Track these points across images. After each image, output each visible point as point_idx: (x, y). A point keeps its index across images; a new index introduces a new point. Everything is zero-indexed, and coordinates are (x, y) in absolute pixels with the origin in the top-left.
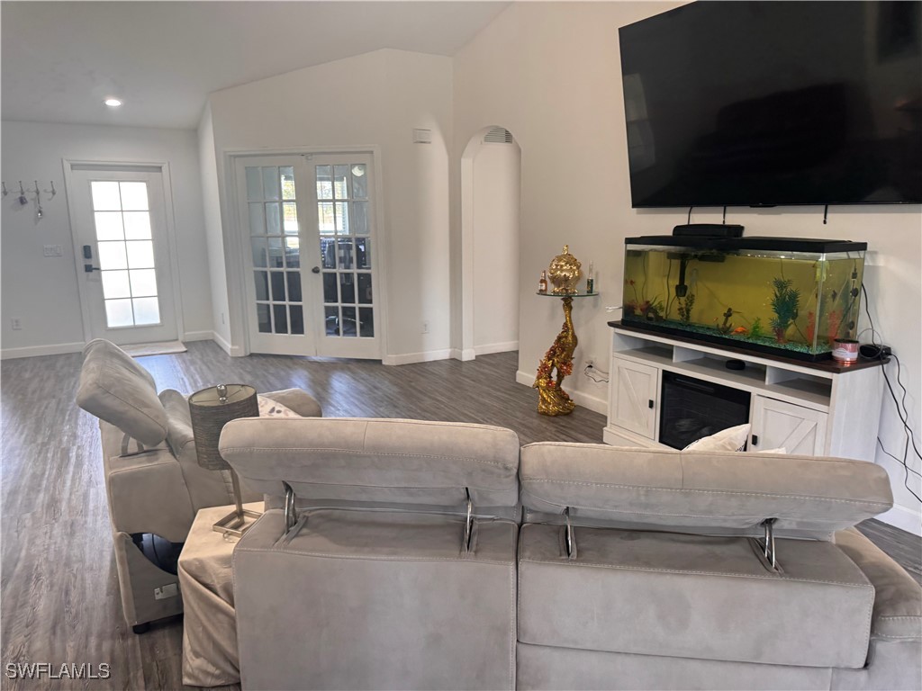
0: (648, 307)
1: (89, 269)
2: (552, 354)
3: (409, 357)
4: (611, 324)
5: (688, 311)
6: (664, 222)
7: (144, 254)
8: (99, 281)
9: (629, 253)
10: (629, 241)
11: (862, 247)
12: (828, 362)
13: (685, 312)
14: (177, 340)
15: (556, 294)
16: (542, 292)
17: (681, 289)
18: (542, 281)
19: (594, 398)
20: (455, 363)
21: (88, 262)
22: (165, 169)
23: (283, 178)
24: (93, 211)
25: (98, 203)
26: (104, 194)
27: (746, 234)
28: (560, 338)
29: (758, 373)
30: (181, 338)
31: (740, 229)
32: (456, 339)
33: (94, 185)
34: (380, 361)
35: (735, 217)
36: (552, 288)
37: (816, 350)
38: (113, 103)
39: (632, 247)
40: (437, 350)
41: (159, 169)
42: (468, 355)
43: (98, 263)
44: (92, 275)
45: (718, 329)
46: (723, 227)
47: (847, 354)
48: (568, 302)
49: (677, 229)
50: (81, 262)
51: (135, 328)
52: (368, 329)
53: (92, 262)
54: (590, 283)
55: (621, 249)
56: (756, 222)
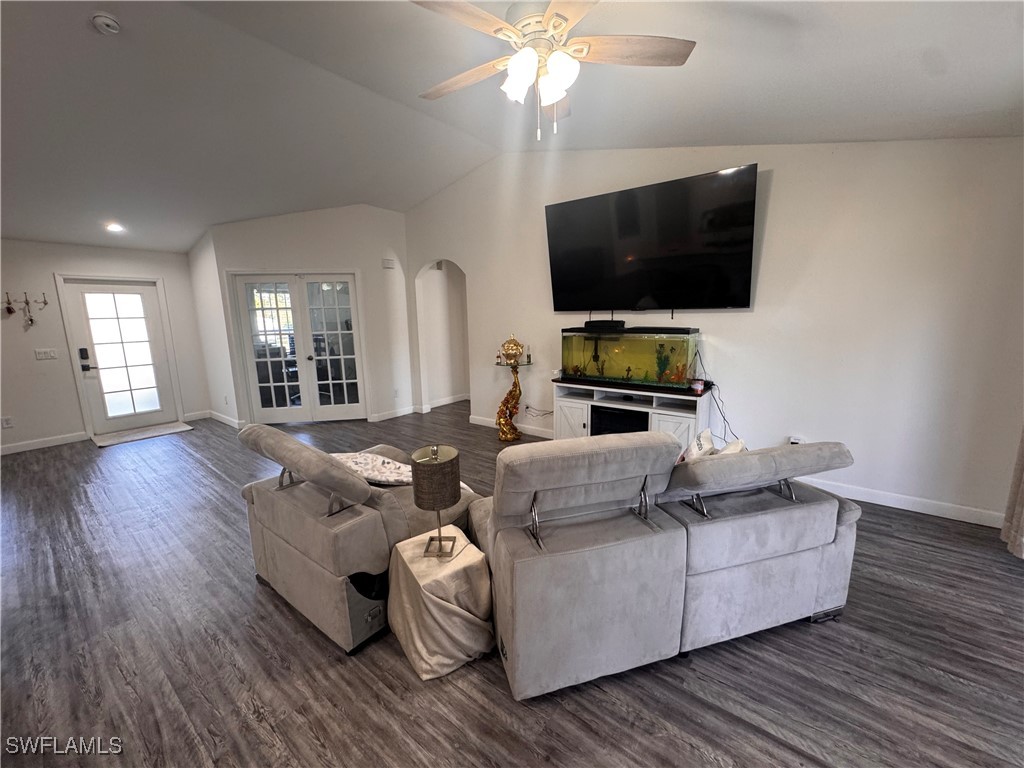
0: (576, 369)
1: (85, 368)
2: (506, 402)
3: (386, 415)
4: (553, 381)
5: (602, 369)
6: (578, 319)
7: (142, 353)
8: (97, 378)
9: (564, 338)
10: (564, 331)
11: (697, 331)
12: (691, 391)
13: (601, 370)
14: (177, 421)
15: (507, 364)
16: (498, 364)
17: (596, 358)
18: (498, 357)
19: (530, 427)
20: (417, 416)
21: (85, 362)
22: (159, 284)
23: (255, 291)
24: (88, 319)
25: (92, 311)
26: (98, 304)
27: (627, 326)
28: (511, 392)
29: (648, 401)
30: (181, 419)
31: (622, 323)
32: (417, 398)
33: (87, 296)
34: (366, 420)
35: (618, 316)
36: (504, 360)
37: (686, 386)
38: (115, 228)
39: (565, 334)
40: (405, 408)
41: (154, 284)
42: (426, 409)
43: (96, 363)
44: (91, 373)
45: (623, 379)
46: (612, 321)
47: (699, 387)
48: (515, 369)
49: (587, 323)
50: (78, 362)
51: (135, 415)
52: (354, 398)
53: (89, 362)
54: (529, 357)
55: (560, 335)
56: (632, 319)
